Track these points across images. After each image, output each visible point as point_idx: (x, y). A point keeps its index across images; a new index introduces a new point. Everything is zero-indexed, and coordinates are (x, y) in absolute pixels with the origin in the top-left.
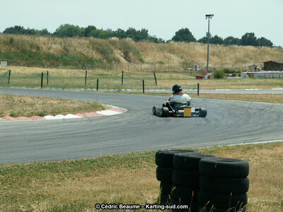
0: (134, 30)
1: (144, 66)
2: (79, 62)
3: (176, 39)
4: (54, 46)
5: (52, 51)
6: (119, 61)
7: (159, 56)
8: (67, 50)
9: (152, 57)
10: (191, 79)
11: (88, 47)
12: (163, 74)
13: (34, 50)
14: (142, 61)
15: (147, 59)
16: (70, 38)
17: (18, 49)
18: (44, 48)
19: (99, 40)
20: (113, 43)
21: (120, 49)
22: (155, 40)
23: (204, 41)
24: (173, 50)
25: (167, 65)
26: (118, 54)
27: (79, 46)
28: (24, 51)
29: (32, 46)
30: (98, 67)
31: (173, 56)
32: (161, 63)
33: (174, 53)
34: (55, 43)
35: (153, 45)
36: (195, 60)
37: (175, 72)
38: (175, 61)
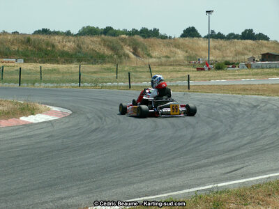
0: (147, 29)
1: (151, 60)
2: (92, 58)
3: (183, 36)
4: (68, 44)
5: (66, 49)
6: (128, 56)
7: (165, 51)
8: (80, 48)
9: (158, 51)
10: (193, 71)
11: (100, 44)
12: (167, 67)
13: (49, 48)
14: (150, 56)
15: (155, 54)
16: (83, 37)
17: (35, 47)
18: (59, 46)
19: (110, 38)
20: (123, 40)
21: (129, 45)
22: (164, 37)
23: (207, 37)
24: (179, 45)
25: (172, 59)
26: (128, 50)
27: (92, 43)
28: (40, 50)
29: (47, 44)
30: (109, 62)
31: (178, 51)
32: (167, 57)
33: (179, 48)
34: (69, 42)
35: (160, 41)
36: (198, 54)
37: (179, 65)
38: (181, 55)
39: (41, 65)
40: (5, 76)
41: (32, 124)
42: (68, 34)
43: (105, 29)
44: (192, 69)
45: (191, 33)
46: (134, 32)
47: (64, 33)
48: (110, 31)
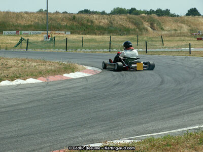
0: (161, 10)
1: (164, 33)
2: (120, 30)
3: (187, 15)
4: (103, 21)
5: (101, 24)
6: (147, 30)
7: (174, 26)
8: (112, 23)
9: (169, 26)
11: (126, 21)
12: (175, 38)
13: (89, 24)
14: (162, 29)
15: (167, 28)
16: (114, 15)
17: (79, 23)
18: (97, 22)
19: (133, 16)
20: (143, 18)
21: (148, 22)
22: (173, 16)
24: (184, 21)
25: (179, 31)
26: (146, 25)
27: (120, 20)
28: (83, 25)
29: (88, 21)
30: (133, 34)
31: (184, 26)
32: (176, 30)
33: (184, 24)
34: (104, 19)
35: (170, 18)
36: (198, 28)
37: (184, 36)
38: (185, 28)
39: (83, 36)
40: (57, 44)
41: (72, 79)
42: (103, 13)
43: (130, 10)
44: (193, 39)
45: (193, 12)
46: (152, 12)
47: (101, 13)
48: (134, 11)
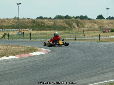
0: (82, 16)
1: (84, 29)
2: (60, 28)
3: (97, 18)
4: (50, 23)
5: (49, 25)
6: (75, 27)
7: (90, 25)
8: (55, 24)
9: (87, 25)
10: (102, 33)
11: (63, 22)
12: (91, 31)
13: (43, 25)
14: (84, 27)
15: (86, 26)
16: (56, 20)
17: (37, 24)
18: (47, 24)
19: (67, 20)
20: (73, 21)
21: (75, 23)
22: (90, 19)
23: (107, 19)
24: (96, 22)
25: (93, 28)
26: (75, 25)
27: (60, 22)
28: (39, 25)
29: (42, 23)
30: (67, 30)
31: (95, 24)
32: (91, 27)
33: (96, 24)
34: (51, 22)
35: (88, 21)
36: (104, 26)
37: (96, 30)
38: (96, 26)
39: (39, 31)
40: (25, 36)
41: (35, 56)
42: (50, 18)
43: (65, 16)
44: (101, 32)
45: (100, 17)
46: (77, 17)
48: (67, 17)
